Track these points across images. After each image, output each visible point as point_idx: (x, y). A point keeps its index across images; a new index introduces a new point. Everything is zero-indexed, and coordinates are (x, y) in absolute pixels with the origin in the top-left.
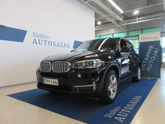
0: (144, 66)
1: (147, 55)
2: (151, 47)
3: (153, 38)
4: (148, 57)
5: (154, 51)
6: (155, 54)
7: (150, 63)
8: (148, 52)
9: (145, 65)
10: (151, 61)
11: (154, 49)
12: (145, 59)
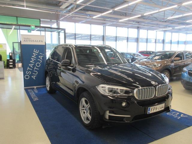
0: (28, 74)
1: (32, 60)
2: (36, 52)
3: (37, 41)
4: (33, 63)
5: (39, 57)
6: (40, 59)
7: (36, 70)
8: (33, 56)
9: (30, 73)
10: (37, 67)
11: (39, 55)
12: (29, 65)
